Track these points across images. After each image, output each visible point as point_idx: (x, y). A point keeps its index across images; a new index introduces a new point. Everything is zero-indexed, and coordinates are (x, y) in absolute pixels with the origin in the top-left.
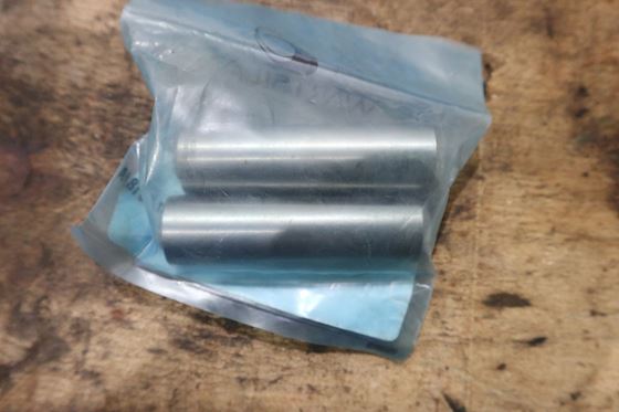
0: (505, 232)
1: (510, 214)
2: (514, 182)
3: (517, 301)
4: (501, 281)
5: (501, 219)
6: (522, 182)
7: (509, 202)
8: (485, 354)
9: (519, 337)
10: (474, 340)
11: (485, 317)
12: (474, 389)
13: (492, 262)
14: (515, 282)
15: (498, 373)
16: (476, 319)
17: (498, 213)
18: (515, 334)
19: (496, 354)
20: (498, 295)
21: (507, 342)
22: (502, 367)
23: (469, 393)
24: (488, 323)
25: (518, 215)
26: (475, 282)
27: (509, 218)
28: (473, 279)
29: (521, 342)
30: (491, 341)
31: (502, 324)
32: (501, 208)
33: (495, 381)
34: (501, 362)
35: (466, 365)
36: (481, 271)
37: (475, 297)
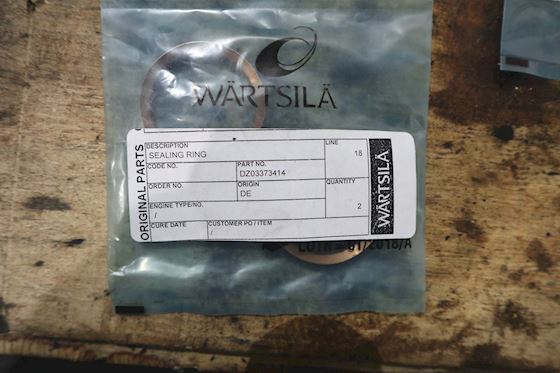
0: (48, 139)
1: (55, 121)
2: (60, 90)
3: (57, 205)
4: (42, 186)
5: (45, 127)
6: (70, 91)
7: (54, 110)
8: (24, 251)
9: (57, 237)
10: (13, 237)
11: (24, 218)
12: (11, 282)
13: (34, 167)
14: (56, 187)
15: (36, 268)
16: (16, 219)
17: (43, 120)
18: (54, 235)
19: (34, 252)
20: (38, 198)
21: (45, 242)
22: (39, 264)
23: (6, 285)
24: (27, 224)
25: (62, 123)
26: (15, 185)
27: (52, 125)
28: (13, 182)
29: (59, 242)
30: (29, 239)
31: (42, 225)
32: (44, 115)
33: (33, 275)
34: (39, 259)
35: (5, 260)
36: (21, 175)
37: (15, 199)
